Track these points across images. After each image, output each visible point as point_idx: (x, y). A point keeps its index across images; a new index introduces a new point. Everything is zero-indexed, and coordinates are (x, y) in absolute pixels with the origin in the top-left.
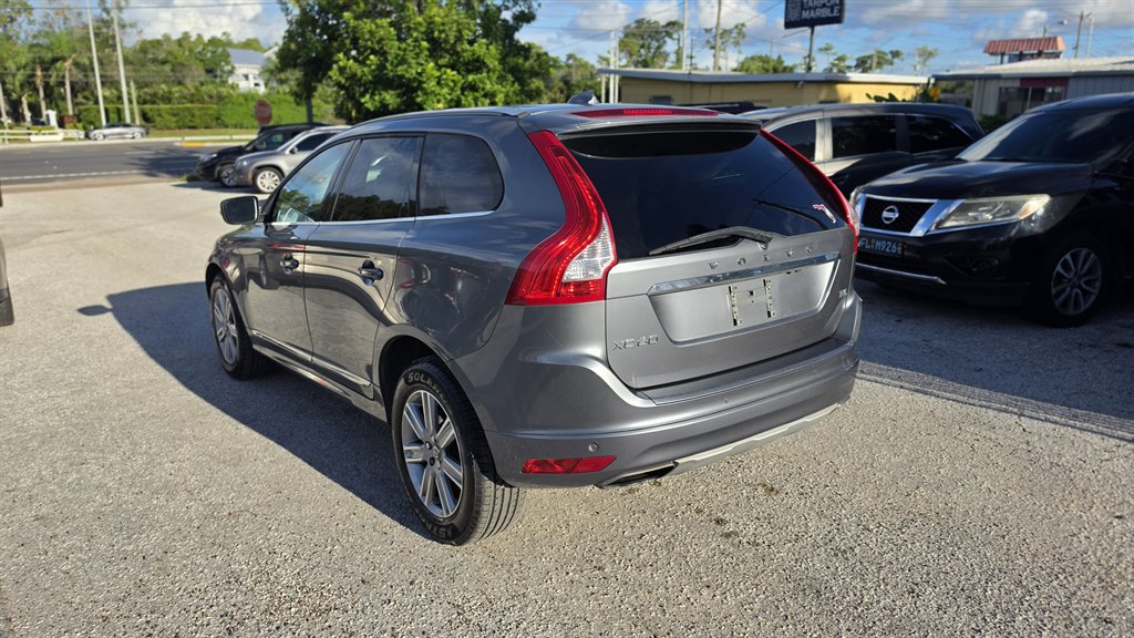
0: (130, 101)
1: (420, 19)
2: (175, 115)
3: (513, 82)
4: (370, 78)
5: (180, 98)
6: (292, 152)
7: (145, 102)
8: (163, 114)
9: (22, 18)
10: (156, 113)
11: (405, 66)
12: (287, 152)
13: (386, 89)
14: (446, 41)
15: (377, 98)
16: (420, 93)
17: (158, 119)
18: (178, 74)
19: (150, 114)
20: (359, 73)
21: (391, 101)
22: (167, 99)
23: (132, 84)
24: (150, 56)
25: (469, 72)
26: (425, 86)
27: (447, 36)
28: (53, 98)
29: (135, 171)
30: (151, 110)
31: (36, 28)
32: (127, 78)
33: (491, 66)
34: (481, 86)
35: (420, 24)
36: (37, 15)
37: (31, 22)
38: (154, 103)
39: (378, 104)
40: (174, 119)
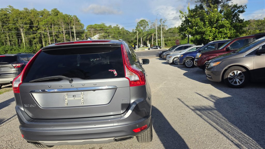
0: (163, 41)
1: (207, 17)
2: (171, 43)
3: (234, 30)
4: (195, 32)
5: (173, 40)
6: (174, 51)
7: (166, 41)
8: (169, 43)
9: (147, 27)
10: (168, 43)
11: (201, 29)
12: (173, 51)
13: (197, 35)
14: (214, 21)
15: (195, 37)
16: (204, 35)
17: (168, 44)
18: (174, 35)
19: (166, 44)
20: (192, 32)
21: (198, 38)
22: (170, 40)
23: (163, 38)
24: (169, 32)
25: (221, 28)
26: (206, 33)
27: (214, 20)
28: (150, 40)
29: (155, 56)
30: (167, 43)
31: (149, 28)
32: (163, 37)
33: (227, 26)
34: (223, 31)
35: (207, 18)
36: (150, 26)
37: (148, 27)
38: (167, 41)
39: (195, 39)
40: (171, 44)
